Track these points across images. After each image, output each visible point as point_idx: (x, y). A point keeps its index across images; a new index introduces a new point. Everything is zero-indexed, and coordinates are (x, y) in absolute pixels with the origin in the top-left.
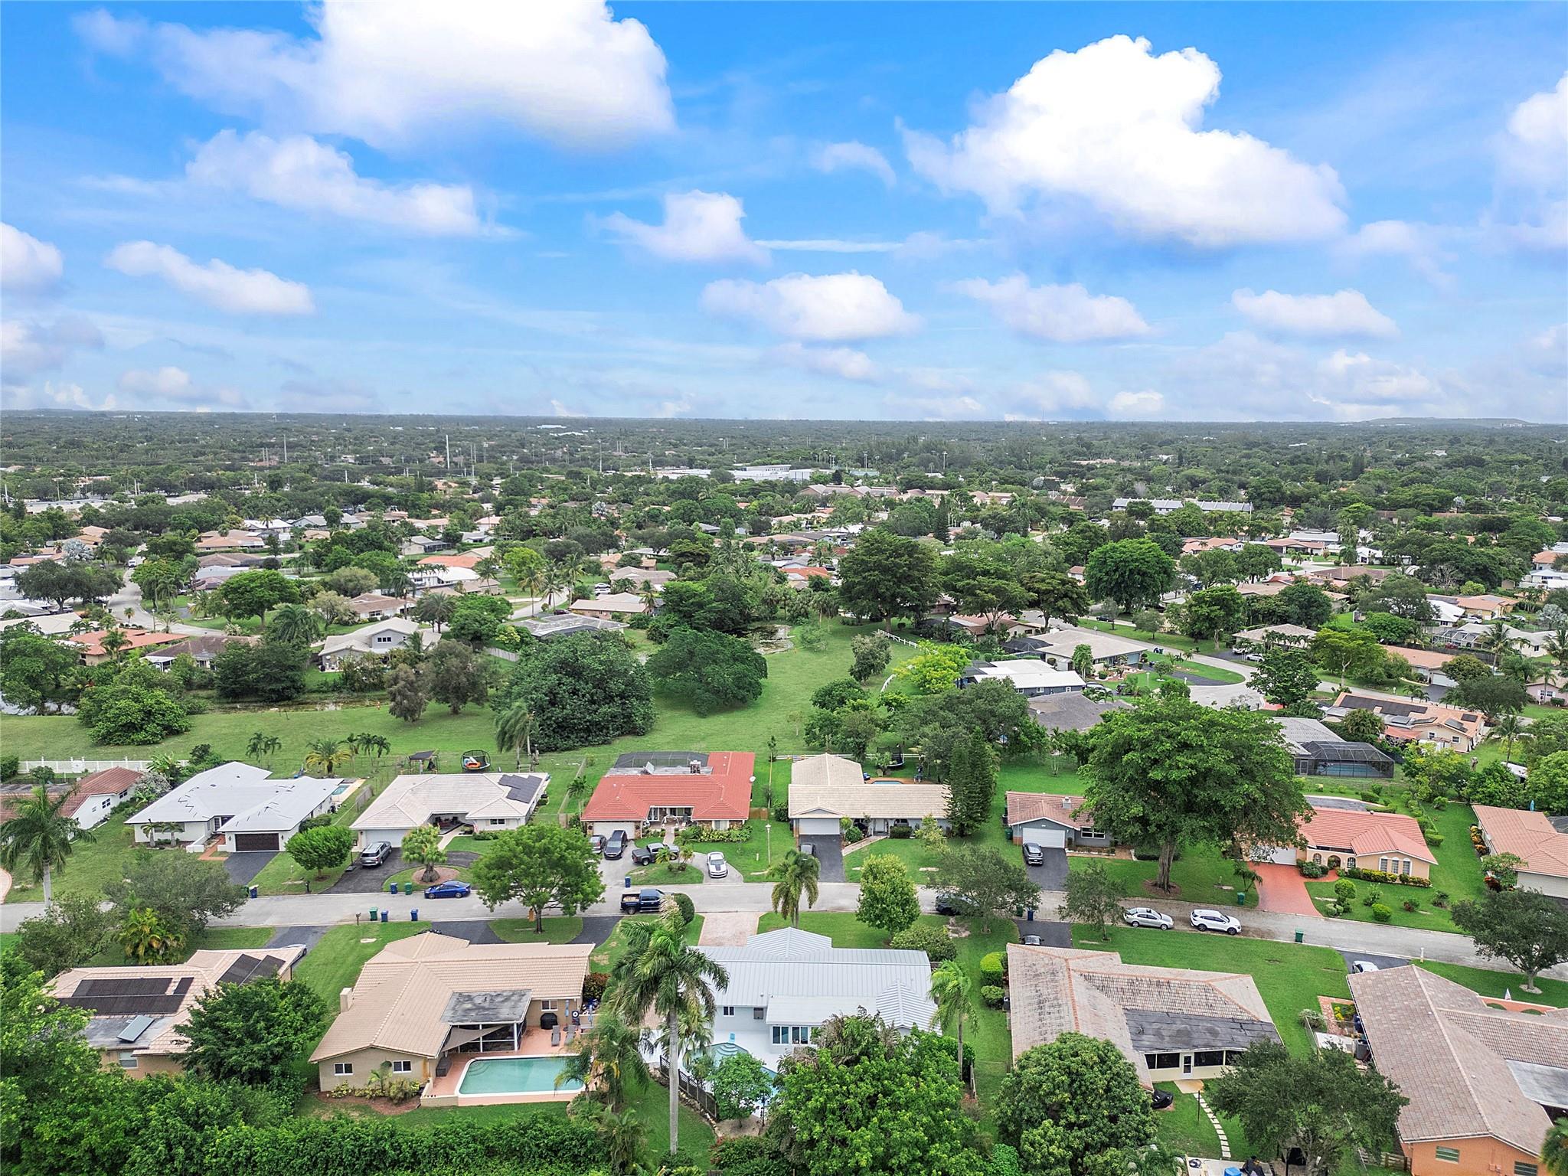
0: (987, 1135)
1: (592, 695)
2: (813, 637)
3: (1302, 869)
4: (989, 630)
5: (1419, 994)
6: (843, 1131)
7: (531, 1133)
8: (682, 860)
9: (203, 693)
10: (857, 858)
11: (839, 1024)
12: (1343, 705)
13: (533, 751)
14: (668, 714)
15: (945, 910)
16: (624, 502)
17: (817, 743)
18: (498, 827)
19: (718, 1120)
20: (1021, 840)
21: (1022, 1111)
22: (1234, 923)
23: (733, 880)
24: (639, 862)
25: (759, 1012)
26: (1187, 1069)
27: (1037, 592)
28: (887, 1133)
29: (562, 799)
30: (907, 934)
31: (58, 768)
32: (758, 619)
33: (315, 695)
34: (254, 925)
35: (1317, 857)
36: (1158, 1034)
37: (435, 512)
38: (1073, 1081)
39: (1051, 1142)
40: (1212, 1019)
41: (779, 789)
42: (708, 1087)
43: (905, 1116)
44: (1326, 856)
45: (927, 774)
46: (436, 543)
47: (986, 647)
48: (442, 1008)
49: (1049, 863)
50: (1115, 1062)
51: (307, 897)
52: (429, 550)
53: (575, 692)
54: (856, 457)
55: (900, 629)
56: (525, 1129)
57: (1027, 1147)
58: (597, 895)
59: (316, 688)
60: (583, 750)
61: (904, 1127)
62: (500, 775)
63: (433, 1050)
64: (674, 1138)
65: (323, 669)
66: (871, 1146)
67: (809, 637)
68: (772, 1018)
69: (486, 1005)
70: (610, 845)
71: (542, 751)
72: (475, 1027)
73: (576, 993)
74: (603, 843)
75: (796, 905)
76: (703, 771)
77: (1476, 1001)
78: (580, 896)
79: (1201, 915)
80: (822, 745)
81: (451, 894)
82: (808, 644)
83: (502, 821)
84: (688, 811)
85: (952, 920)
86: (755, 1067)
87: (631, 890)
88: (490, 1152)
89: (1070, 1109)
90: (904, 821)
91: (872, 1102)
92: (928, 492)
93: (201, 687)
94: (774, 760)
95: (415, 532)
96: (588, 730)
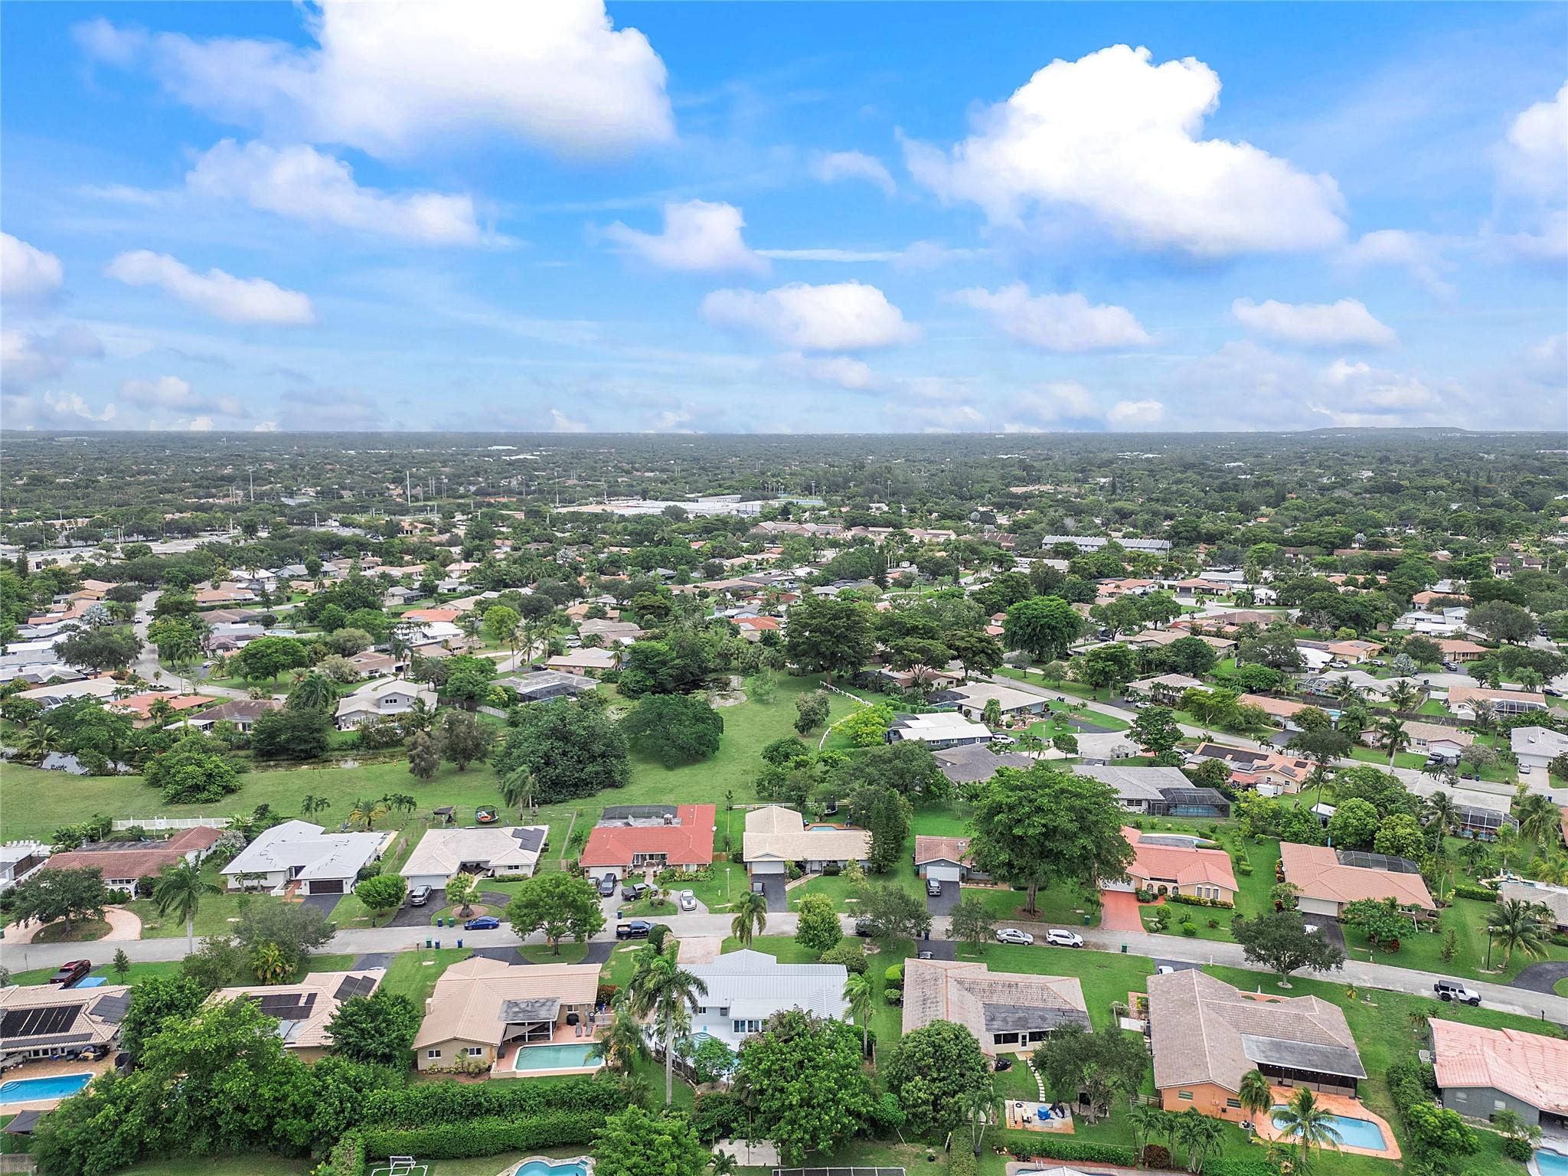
0: (878, 1088)
1: (579, 757)
2: (763, 692)
3: (1140, 897)
4: (915, 683)
5: (1192, 990)
6: (782, 1083)
7: (576, 1090)
8: (661, 897)
9: (242, 753)
10: (798, 893)
11: (780, 1016)
12: (1202, 753)
13: (533, 806)
14: (640, 767)
15: (862, 933)
16: (584, 542)
17: (766, 794)
18: (514, 872)
19: (698, 1083)
20: (925, 875)
21: (903, 1071)
22: (1078, 939)
23: (701, 912)
24: (627, 899)
25: (724, 1011)
26: (1024, 1044)
27: (957, 649)
28: (811, 1085)
29: (562, 846)
30: (832, 953)
31: (146, 825)
32: (714, 671)
33: (336, 753)
34: (339, 953)
35: (1150, 886)
36: (1005, 1020)
37: (407, 558)
38: (936, 1051)
39: (920, 1090)
40: (1043, 1009)
41: (736, 835)
42: (690, 1062)
43: (823, 1073)
44: (1156, 885)
45: (856, 821)
46: (415, 593)
47: (913, 699)
48: (498, 1011)
49: (946, 894)
50: (965, 1038)
51: (373, 929)
52: (409, 601)
53: (564, 754)
54: (804, 485)
55: (839, 682)
56: (572, 1089)
57: (904, 1094)
58: (600, 926)
59: (336, 746)
60: (573, 802)
61: (822, 1080)
62: (512, 829)
63: (497, 1040)
64: (669, 1094)
65: (340, 728)
66: (800, 1092)
67: (760, 691)
68: (734, 1014)
69: (529, 1009)
70: (605, 885)
71: (539, 805)
72: (524, 1024)
73: (593, 1000)
74: (598, 883)
75: (750, 932)
76: (674, 821)
77: (1234, 994)
78: (588, 927)
79: (1054, 933)
80: (771, 796)
81: (485, 927)
82: (759, 698)
83: (517, 867)
84: (663, 856)
85: (868, 940)
86: (722, 1047)
87: (622, 922)
88: (549, 1104)
89: (934, 1069)
90: (835, 862)
91: (801, 1063)
92: (871, 529)
93: (239, 748)
94: (731, 809)
95: (394, 583)
96: (576, 785)
